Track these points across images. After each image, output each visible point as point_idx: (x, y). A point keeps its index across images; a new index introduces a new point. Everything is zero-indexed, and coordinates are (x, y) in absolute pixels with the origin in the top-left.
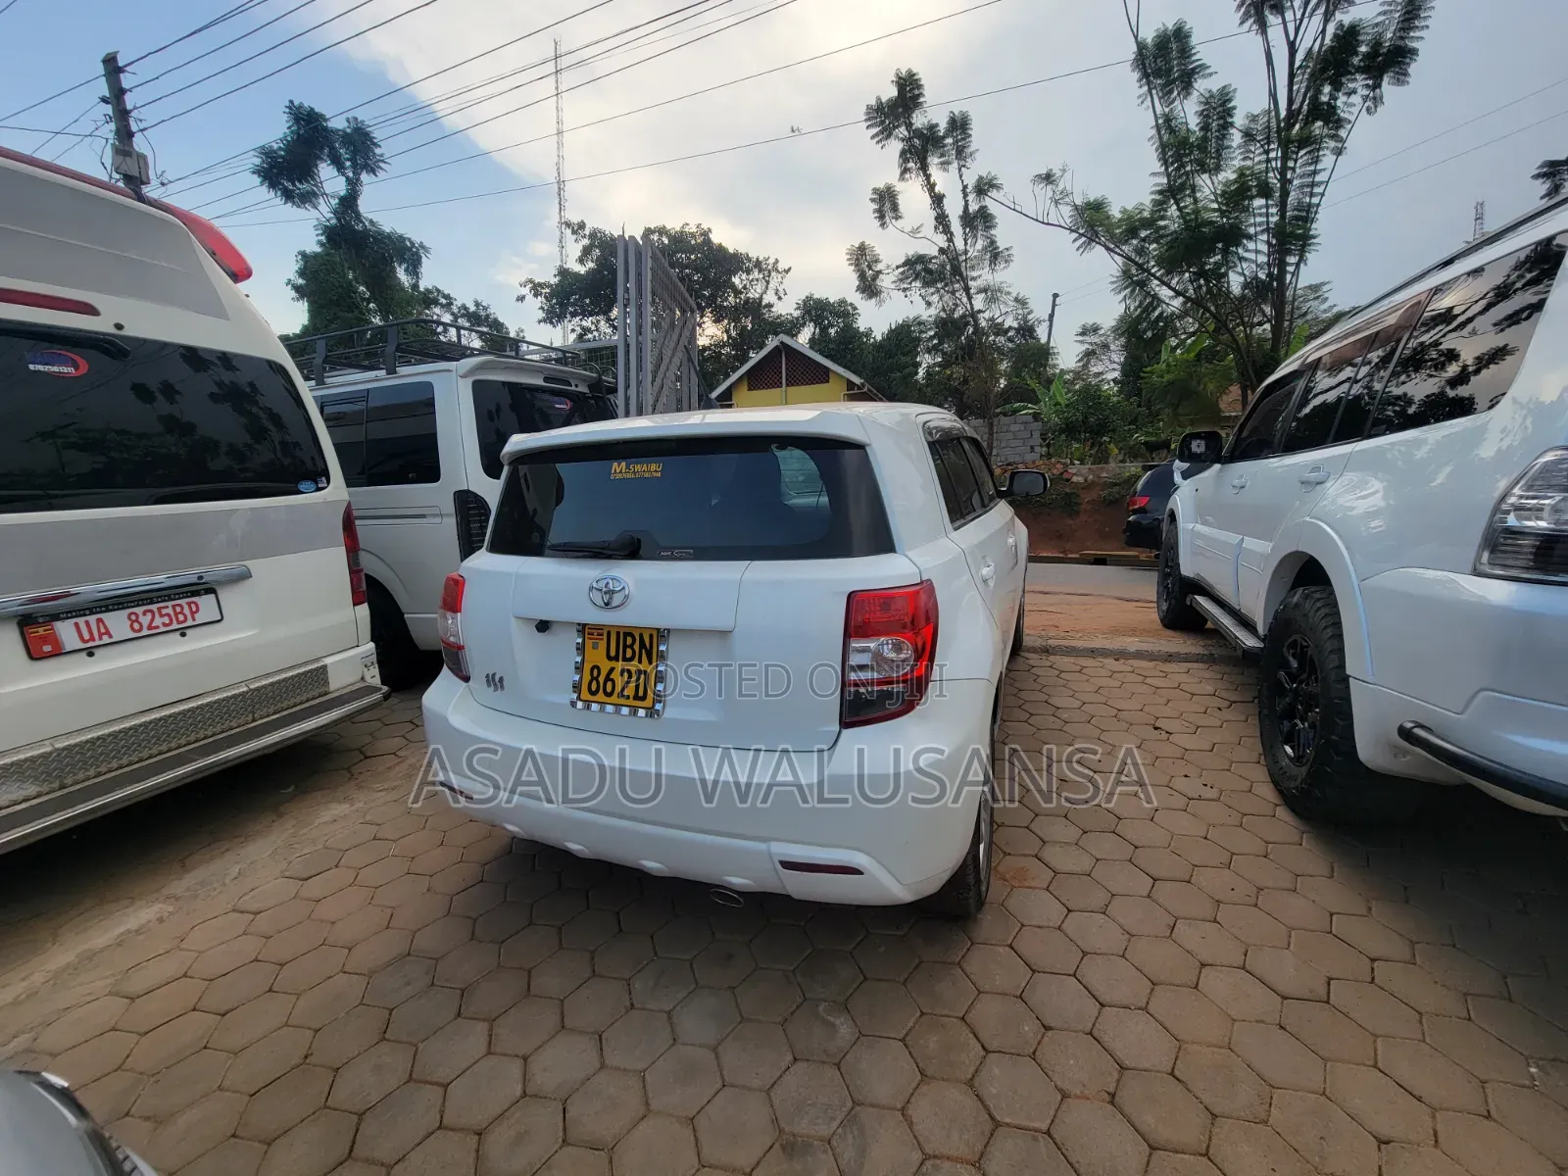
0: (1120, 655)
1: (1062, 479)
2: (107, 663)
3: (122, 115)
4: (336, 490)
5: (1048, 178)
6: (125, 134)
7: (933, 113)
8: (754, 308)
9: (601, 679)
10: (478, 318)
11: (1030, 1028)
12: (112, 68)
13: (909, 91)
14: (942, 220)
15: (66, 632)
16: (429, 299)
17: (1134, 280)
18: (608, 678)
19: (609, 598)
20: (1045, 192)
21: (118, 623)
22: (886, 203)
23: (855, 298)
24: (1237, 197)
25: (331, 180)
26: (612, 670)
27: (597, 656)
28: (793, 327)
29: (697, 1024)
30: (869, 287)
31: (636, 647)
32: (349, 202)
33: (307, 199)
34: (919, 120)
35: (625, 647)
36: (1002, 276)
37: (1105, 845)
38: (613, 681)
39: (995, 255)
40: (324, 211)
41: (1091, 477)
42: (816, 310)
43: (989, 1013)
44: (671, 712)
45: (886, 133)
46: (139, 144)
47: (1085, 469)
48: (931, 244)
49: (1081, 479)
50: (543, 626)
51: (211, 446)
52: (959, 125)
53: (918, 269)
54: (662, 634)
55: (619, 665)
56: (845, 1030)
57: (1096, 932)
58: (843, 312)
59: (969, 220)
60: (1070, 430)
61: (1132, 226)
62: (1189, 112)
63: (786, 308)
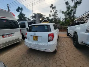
4: (20, 28)
5: (60, 10)
6: (9, 8)
12: (8, 5)
13: (52, 5)
15: (5, 36)
21: (8, 36)
22: (51, 11)
23: (49, 17)
25: (20, 11)
28: (46, 19)
30: (50, 16)
32: (21, 12)
34: (53, 7)
45: (51, 8)
48: (54, 14)
50: (31, 36)
51: (13, 26)
52: (55, 7)
53: (53, 15)
54: (38, 36)
55: (35, 38)
61: (65, 13)
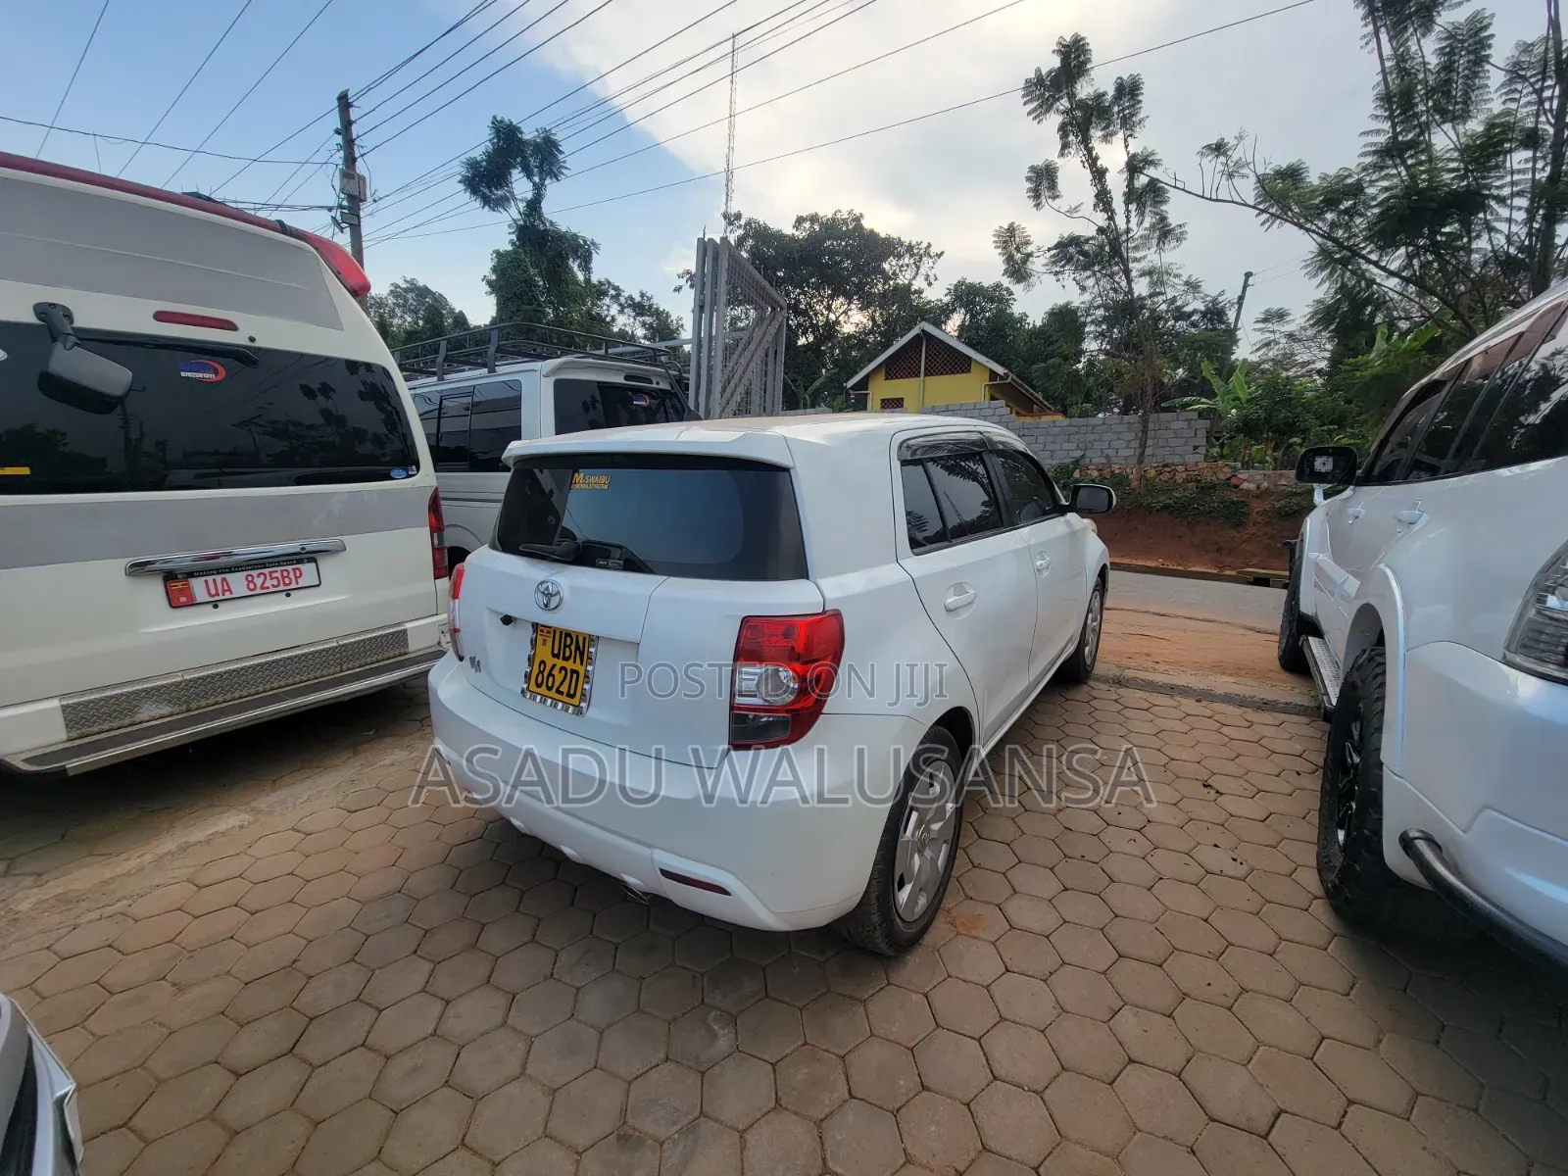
0: (1203, 696)
1: (1231, 484)
2: (227, 614)
3: (349, 144)
4: (427, 476)
5: (1219, 149)
6: (350, 160)
7: (1098, 82)
8: (904, 293)
9: (546, 674)
10: (640, 308)
11: (905, 1083)
12: (344, 103)
13: (1074, 57)
14: (1103, 199)
15: (198, 585)
16: (599, 291)
17: (1335, 257)
18: (550, 674)
19: (549, 598)
20: (1214, 165)
21: (238, 582)
22: (1043, 181)
23: (1006, 282)
24: (1485, 152)
25: (521, 186)
26: (554, 666)
27: (544, 653)
28: (940, 315)
29: (596, 1005)
30: (1018, 271)
31: (573, 648)
32: (534, 206)
33: (500, 203)
34: (1084, 90)
35: (565, 646)
36: (1171, 256)
37: (1081, 908)
38: (553, 676)
39: (1164, 232)
40: (514, 213)
41: (1265, 484)
42: (966, 295)
43: (872, 1059)
44: (592, 713)
45: (1045, 106)
46: (361, 167)
47: (1257, 474)
48: (1088, 225)
49: (1252, 486)
50: (507, 620)
51: (359, 435)
52: (1129, 90)
53: (1069, 252)
54: (593, 640)
55: (560, 663)
56: (724, 1041)
57: (1027, 1000)
58: (997, 296)
59: (1132, 196)
60: (1249, 428)
61: (1341, 194)
62: (1428, 49)
63: (936, 294)
